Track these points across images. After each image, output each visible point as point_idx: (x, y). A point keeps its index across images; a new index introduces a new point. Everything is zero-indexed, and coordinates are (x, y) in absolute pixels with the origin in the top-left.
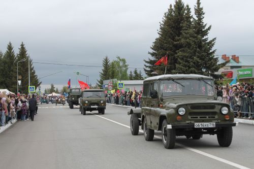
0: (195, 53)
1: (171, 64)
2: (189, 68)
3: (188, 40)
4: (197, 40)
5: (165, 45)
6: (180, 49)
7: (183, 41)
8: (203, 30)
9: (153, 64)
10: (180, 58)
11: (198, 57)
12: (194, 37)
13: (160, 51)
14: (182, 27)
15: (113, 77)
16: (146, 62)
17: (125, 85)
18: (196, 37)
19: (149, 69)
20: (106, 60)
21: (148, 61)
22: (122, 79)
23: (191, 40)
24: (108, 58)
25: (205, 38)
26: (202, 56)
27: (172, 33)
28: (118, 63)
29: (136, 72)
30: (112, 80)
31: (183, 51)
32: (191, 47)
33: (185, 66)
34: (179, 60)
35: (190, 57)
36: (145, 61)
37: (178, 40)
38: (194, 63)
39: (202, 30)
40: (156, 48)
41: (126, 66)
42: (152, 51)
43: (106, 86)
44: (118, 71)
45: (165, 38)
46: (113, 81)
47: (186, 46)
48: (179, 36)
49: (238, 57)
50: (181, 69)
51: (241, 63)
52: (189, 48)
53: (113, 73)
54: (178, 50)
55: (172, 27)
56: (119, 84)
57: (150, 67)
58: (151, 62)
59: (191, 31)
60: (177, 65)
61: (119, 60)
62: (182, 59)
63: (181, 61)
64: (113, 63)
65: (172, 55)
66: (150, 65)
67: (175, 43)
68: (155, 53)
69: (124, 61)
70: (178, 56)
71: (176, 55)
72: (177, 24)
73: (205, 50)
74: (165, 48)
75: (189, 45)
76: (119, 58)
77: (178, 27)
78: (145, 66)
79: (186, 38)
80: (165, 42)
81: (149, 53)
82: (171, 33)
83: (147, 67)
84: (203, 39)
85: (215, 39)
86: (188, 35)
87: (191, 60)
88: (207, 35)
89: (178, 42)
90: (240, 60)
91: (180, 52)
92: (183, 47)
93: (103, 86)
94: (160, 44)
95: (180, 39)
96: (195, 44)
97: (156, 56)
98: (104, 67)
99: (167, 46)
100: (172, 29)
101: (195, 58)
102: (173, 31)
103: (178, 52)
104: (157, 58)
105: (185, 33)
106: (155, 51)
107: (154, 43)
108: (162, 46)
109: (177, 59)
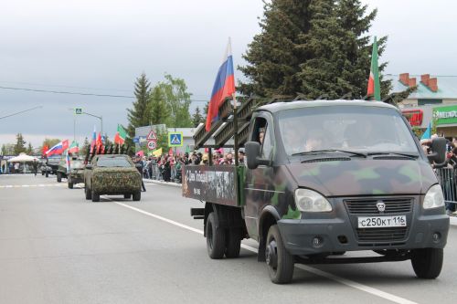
0: (341, 70)
3: (325, 41)
4: (345, 40)
5: (276, 50)
6: (308, 61)
7: (314, 42)
8: (359, 19)
9: (248, 93)
10: (307, 80)
11: (347, 80)
12: (339, 34)
13: (263, 64)
14: (313, 11)
15: (157, 121)
17: (185, 138)
18: (343, 35)
20: (143, 84)
21: (237, 85)
22: (177, 125)
23: (332, 42)
24: (146, 77)
25: (363, 35)
26: (357, 75)
27: (292, 24)
28: (169, 88)
30: (154, 127)
31: (315, 65)
32: (333, 57)
34: (305, 83)
35: (330, 79)
37: (304, 41)
39: (355, 20)
40: (254, 58)
41: (186, 96)
42: (245, 64)
43: (142, 140)
44: (169, 107)
45: (276, 35)
46: (158, 130)
47: (320, 55)
48: (305, 32)
49: (435, 80)
51: (440, 91)
52: (328, 57)
53: (158, 110)
54: (304, 61)
55: (291, 11)
56: (172, 136)
57: (240, 99)
58: (243, 88)
59: (332, 21)
61: (170, 83)
62: (312, 82)
63: (310, 88)
64: (157, 90)
65: (290, 74)
66: (242, 95)
67: (298, 46)
68: (252, 69)
69: (181, 84)
70: (304, 76)
71: (299, 74)
72: (301, 5)
73: (362, 64)
74: (274, 58)
75: (327, 52)
76: (170, 77)
77: (304, 11)
79: (321, 36)
80: (275, 43)
81: (239, 68)
82: (288, 25)
84: (359, 38)
85: (385, 38)
86: (326, 30)
87: (332, 85)
88: (367, 29)
89: (304, 46)
90: (439, 85)
91: (308, 68)
92: (315, 56)
93: (135, 141)
94: (264, 49)
95: (307, 38)
96: (341, 49)
97: (255, 74)
98: (138, 97)
99: (278, 52)
100: (292, 15)
101: (340, 80)
102: (292, 21)
103: (304, 68)
104: (256, 80)
105: (319, 24)
106: (253, 63)
107: (249, 45)
108: (269, 52)
109: (301, 83)
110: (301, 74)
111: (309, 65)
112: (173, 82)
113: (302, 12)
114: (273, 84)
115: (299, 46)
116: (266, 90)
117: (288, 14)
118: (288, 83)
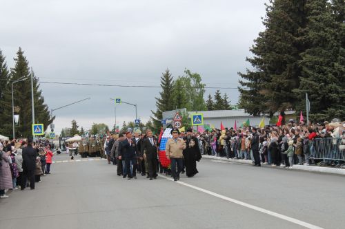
0: (337, 56)
1: (290, 78)
2: (326, 83)
3: (322, 33)
4: (339, 31)
5: (279, 43)
6: (307, 51)
7: (312, 34)
9: (256, 80)
10: (307, 66)
11: (342, 64)
12: (333, 27)
13: (268, 55)
14: (308, 9)
15: (179, 108)
16: (243, 76)
18: (337, 26)
19: (249, 89)
20: (167, 77)
21: (246, 73)
22: (194, 109)
23: (328, 33)
24: (170, 73)
27: (292, 20)
28: (188, 81)
29: (218, 97)
30: (178, 110)
31: (313, 53)
32: (329, 45)
33: (318, 80)
34: (305, 69)
35: (328, 64)
36: (239, 73)
37: (303, 34)
38: (335, 74)
40: (259, 51)
41: (201, 86)
42: (253, 56)
43: (168, 122)
44: (187, 95)
45: (278, 31)
46: (180, 114)
47: (317, 45)
48: (303, 27)
50: (311, 86)
52: (323, 47)
53: (180, 98)
54: (304, 51)
55: (291, 10)
56: (194, 117)
57: (249, 85)
58: (251, 76)
59: (327, 16)
60: (303, 80)
61: (189, 76)
62: (312, 68)
63: (310, 72)
64: (178, 82)
65: (292, 62)
66: (250, 82)
67: (297, 39)
68: (258, 60)
69: (197, 77)
70: (304, 63)
72: (298, 6)
74: (278, 50)
75: (323, 42)
76: (188, 72)
77: (301, 10)
78: (241, 82)
79: (318, 29)
80: (278, 38)
81: (247, 60)
82: (288, 22)
83: (244, 84)
86: (322, 24)
87: (329, 69)
89: (303, 38)
91: (308, 56)
92: (313, 46)
93: (162, 122)
94: (268, 43)
95: (305, 31)
96: (335, 39)
97: (261, 64)
98: (164, 88)
99: (281, 45)
100: (291, 14)
101: (336, 64)
102: (291, 18)
103: (304, 56)
104: (262, 68)
105: (316, 20)
106: (259, 55)
107: (255, 41)
108: (272, 45)
109: (301, 69)
110: (301, 61)
111: (307, 53)
112: (191, 75)
113: (299, 11)
114: (277, 71)
115: (299, 39)
116: (271, 76)
117: (288, 12)
118: (291, 69)
